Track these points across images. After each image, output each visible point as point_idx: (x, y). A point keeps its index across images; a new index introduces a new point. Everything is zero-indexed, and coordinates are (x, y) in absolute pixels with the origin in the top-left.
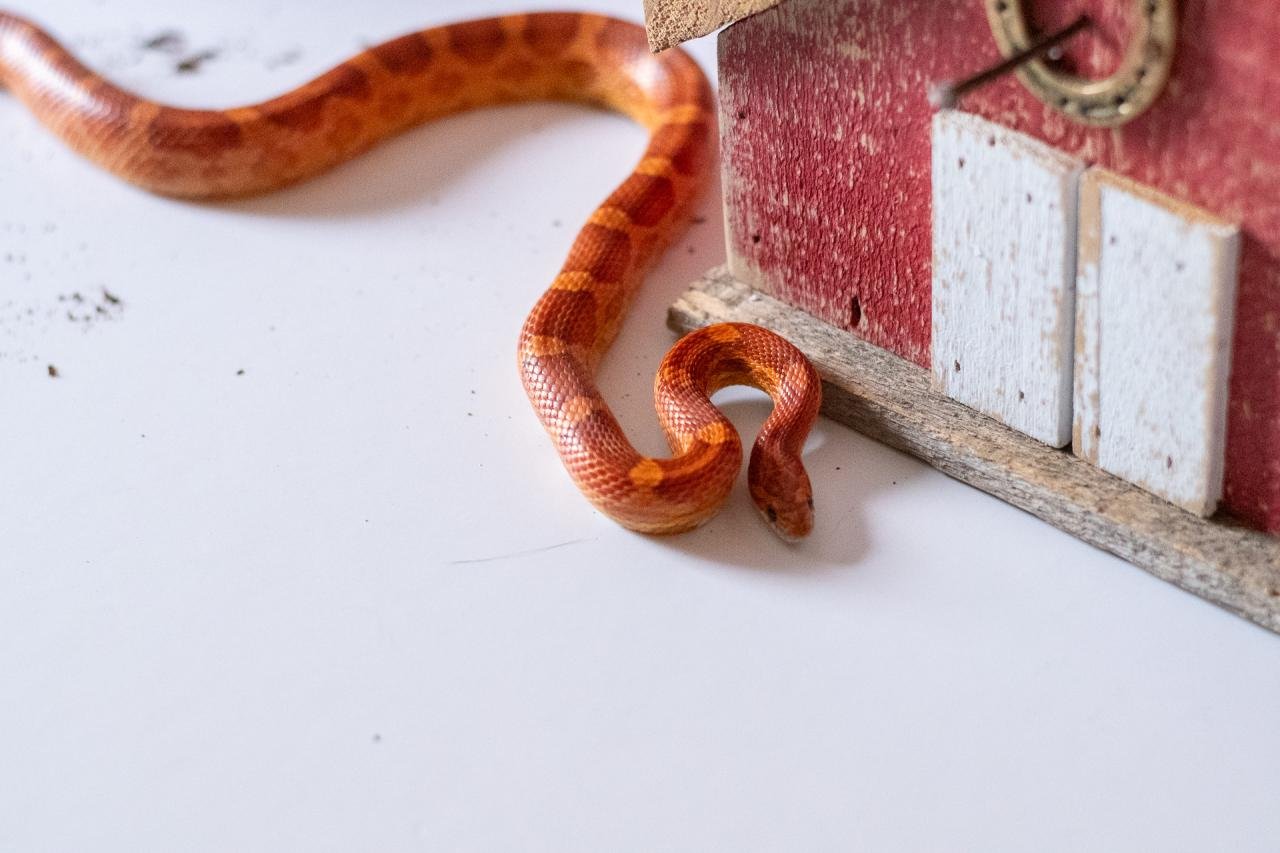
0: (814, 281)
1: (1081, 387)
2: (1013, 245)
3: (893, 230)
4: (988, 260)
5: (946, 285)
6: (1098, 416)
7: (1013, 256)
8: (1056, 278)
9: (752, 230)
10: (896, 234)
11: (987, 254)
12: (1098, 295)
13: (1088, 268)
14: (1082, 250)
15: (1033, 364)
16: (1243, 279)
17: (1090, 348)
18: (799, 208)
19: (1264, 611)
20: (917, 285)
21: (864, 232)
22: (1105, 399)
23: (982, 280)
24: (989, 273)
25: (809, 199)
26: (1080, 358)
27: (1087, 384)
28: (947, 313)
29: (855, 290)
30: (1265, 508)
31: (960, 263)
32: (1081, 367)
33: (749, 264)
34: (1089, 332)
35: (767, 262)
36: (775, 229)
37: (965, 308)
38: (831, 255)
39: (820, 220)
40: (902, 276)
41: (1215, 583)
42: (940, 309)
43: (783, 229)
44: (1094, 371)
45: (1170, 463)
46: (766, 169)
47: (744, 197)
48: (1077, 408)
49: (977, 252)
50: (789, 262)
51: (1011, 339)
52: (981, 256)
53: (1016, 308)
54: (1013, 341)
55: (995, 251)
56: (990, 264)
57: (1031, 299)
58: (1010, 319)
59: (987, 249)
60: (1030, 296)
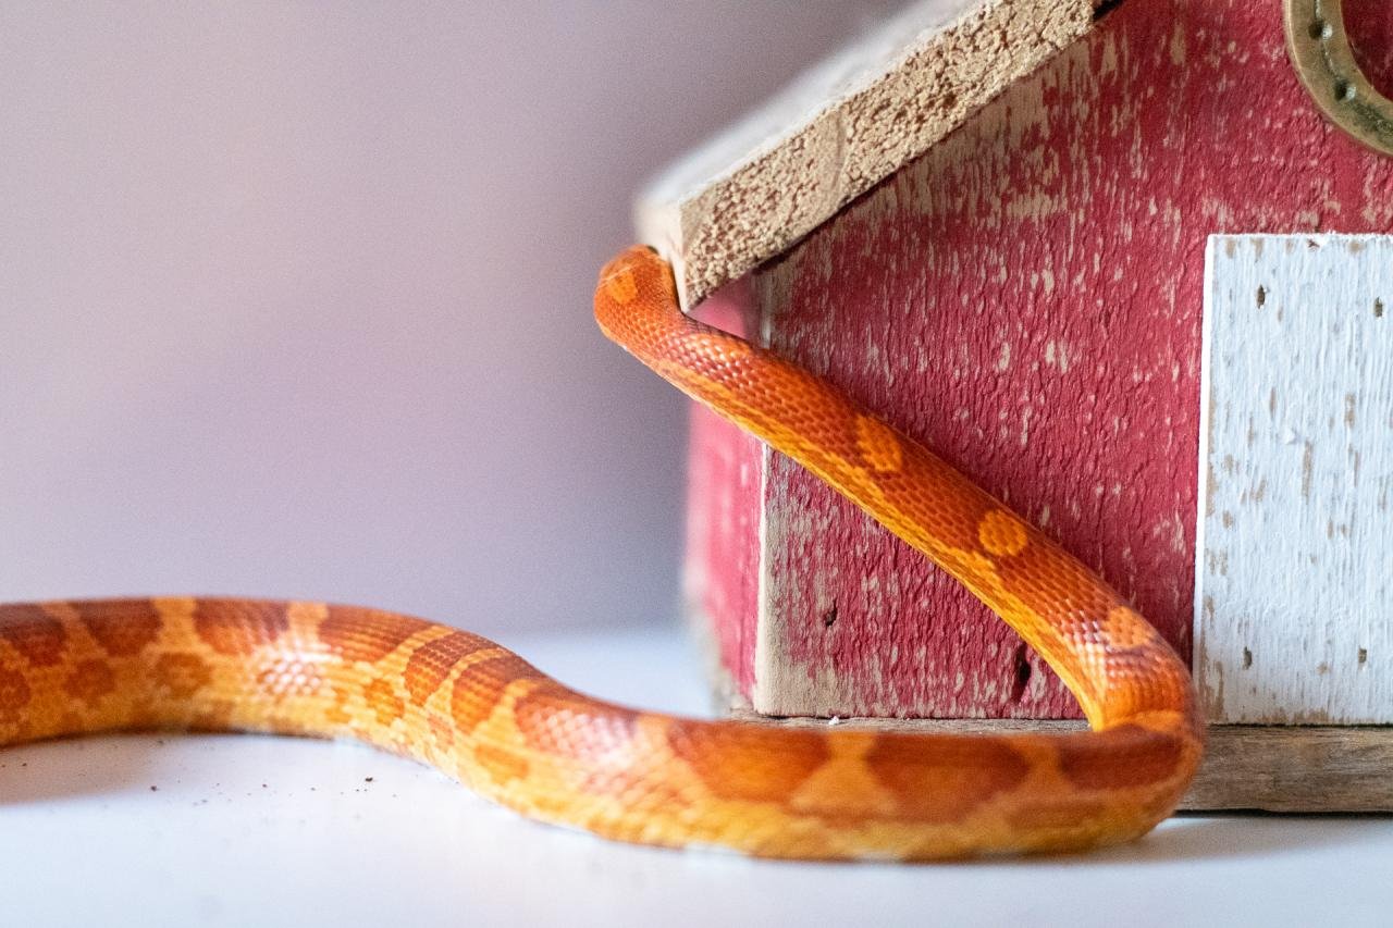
0: (944, 648)
2: (1351, 399)
4: (1307, 443)
5: (1227, 521)
7: (1350, 417)
9: (823, 603)
10: (1104, 495)
11: (1306, 434)
15: (1383, 591)
23: (1296, 482)
24: (1308, 465)
28: (1229, 571)
31: (1256, 468)
33: (812, 672)
36: (870, 583)
37: (1263, 547)
42: (1218, 569)
43: (884, 576)
47: (809, 547)
49: (1288, 436)
50: (895, 634)
51: (1344, 565)
52: (1294, 442)
53: (1355, 505)
54: (1348, 566)
55: (1319, 423)
56: (1310, 447)
57: (1381, 479)
58: (1344, 529)
59: (1305, 424)
60: (1378, 475)
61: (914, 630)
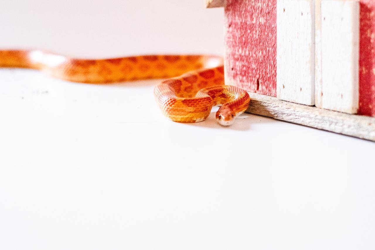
1: (317, 78)
2: (298, 33)
3: (268, 49)
6: (322, 88)
7: (298, 37)
8: (310, 41)
9: (231, 67)
11: (291, 40)
12: (321, 41)
13: (318, 32)
14: (316, 27)
17: (319, 62)
18: (244, 52)
19: (367, 132)
20: (274, 66)
21: (260, 53)
22: (324, 80)
24: (292, 47)
25: (246, 47)
26: (316, 68)
27: (318, 75)
29: (258, 76)
32: (317, 71)
33: (230, 79)
34: (318, 57)
35: (235, 76)
36: (237, 63)
38: (252, 66)
39: (249, 54)
40: (270, 65)
41: (352, 127)
43: (239, 62)
44: (321, 71)
45: (342, 96)
46: (235, 42)
47: (229, 55)
48: (316, 87)
49: (289, 40)
50: (241, 74)
53: (299, 56)
55: (293, 38)
56: (292, 43)
58: (297, 61)
59: (291, 38)
61: (243, 73)
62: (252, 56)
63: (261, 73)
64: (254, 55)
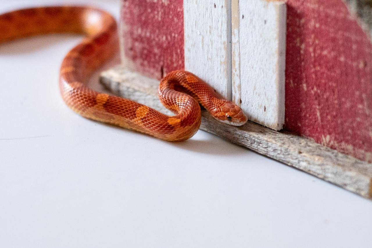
0: (149, 62)
1: (234, 83)
2: (210, 27)
3: (173, 35)
4: (202, 36)
5: (189, 50)
6: (240, 94)
7: (210, 32)
8: (225, 39)
9: (130, 46)
11: (202, 33)
12: (239, 42)
13: (235, 31)
14: (233, 24)
15: (218, 77)
16: (288, 25)
17: (237, 66)
18: (144, 33)
19: (296, 161)
20: (182, 56)
21: (164, 38)
22: (242, 87)
23: (201, 45)
24: (203, 41)
25: (147, 28)
26: (234, 71)
27: (236, 81)
29: (161, 63)
30: (300, 125)
31: (193, 39)
32: (234, 74)
34: (236, 59)
35: (134, 58)
36: (137, 44)
37: (195, 59)
38: (154, 50)
39: (151, 36)
40: (177, 54)
41: (279, 152)
44: (238, 76)
45: (265, 109)
46: (133, 20)
48: (233, 92)
49: (199, 33)
50: (141, 57)
51: (210, 68)
52: (200, 35)
53: (212, 54)
54: (211, 69)
55: (204, 31)
56: (203, 37)
57: (217, 49)
58: (210, 59)
59: (202, 31)
60: (216, 48)
61: (144, 56)
62: (154, 39)
63: (165, 61)
64: (157, 39)
